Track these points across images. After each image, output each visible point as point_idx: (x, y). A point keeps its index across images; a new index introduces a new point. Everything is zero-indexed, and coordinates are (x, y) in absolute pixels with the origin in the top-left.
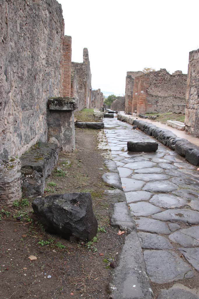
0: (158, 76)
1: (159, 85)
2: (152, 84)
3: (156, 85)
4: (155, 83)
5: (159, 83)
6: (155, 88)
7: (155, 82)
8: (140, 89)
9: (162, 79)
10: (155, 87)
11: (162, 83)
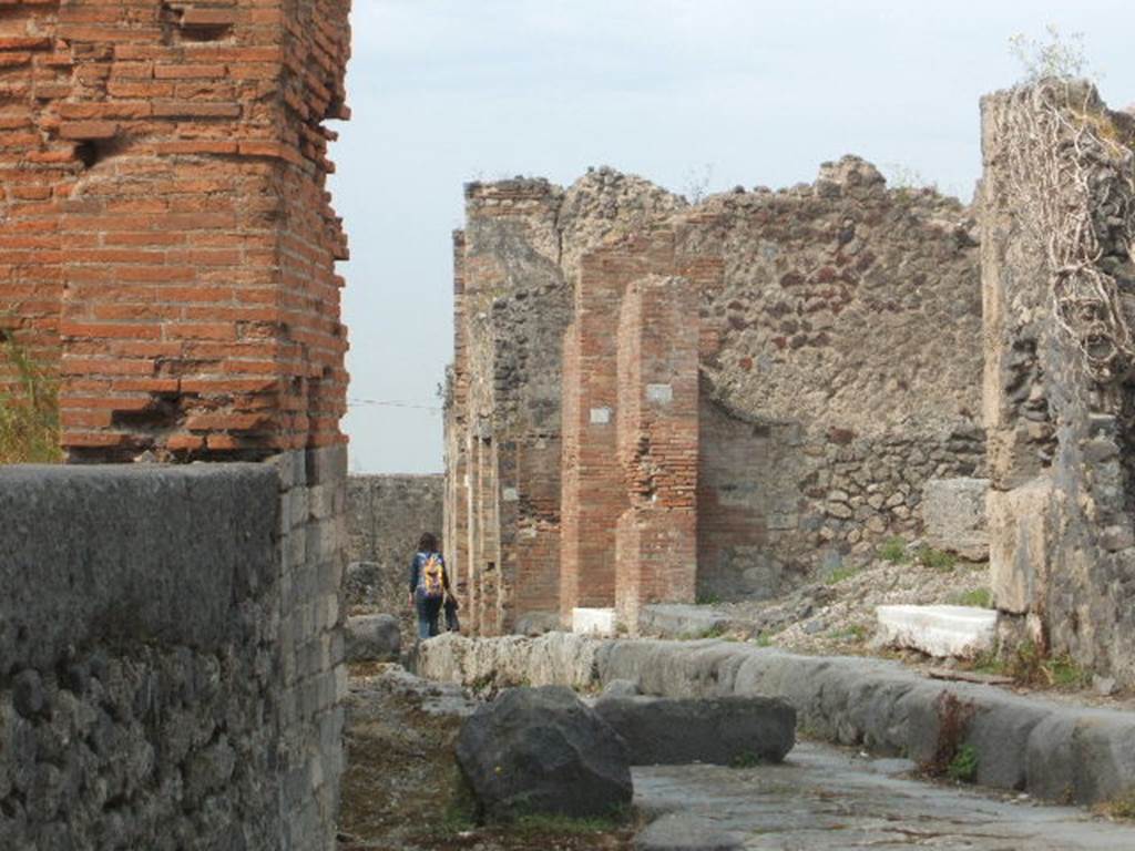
0: (807, 234)
1: (816, 320)
2: (748, 318)
3: (790, 328)
4: (782, 309)
5: (823, 306)
6: (785, 354)
7: (785, 296)
8: (637, 370)
9: (841, 261)
10: (780, 344)
11: (848, 301)
